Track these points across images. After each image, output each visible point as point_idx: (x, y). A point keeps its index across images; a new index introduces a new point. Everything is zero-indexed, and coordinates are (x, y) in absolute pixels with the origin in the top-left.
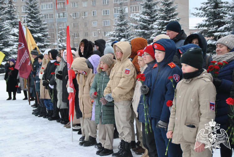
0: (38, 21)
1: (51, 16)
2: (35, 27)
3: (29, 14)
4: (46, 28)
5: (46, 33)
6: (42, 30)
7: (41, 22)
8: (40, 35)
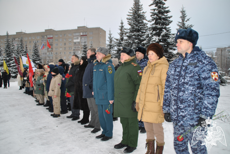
0: (38, 56)
1: (46, 54)
2: (36, 58)
3: (34, 53)
4: (42, 59)
5: (41, 61)
6: (39, 60)
7: (39, 56)
8: (38, 62)
